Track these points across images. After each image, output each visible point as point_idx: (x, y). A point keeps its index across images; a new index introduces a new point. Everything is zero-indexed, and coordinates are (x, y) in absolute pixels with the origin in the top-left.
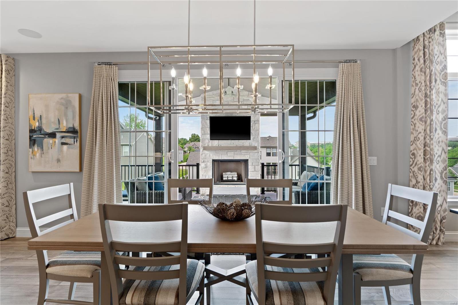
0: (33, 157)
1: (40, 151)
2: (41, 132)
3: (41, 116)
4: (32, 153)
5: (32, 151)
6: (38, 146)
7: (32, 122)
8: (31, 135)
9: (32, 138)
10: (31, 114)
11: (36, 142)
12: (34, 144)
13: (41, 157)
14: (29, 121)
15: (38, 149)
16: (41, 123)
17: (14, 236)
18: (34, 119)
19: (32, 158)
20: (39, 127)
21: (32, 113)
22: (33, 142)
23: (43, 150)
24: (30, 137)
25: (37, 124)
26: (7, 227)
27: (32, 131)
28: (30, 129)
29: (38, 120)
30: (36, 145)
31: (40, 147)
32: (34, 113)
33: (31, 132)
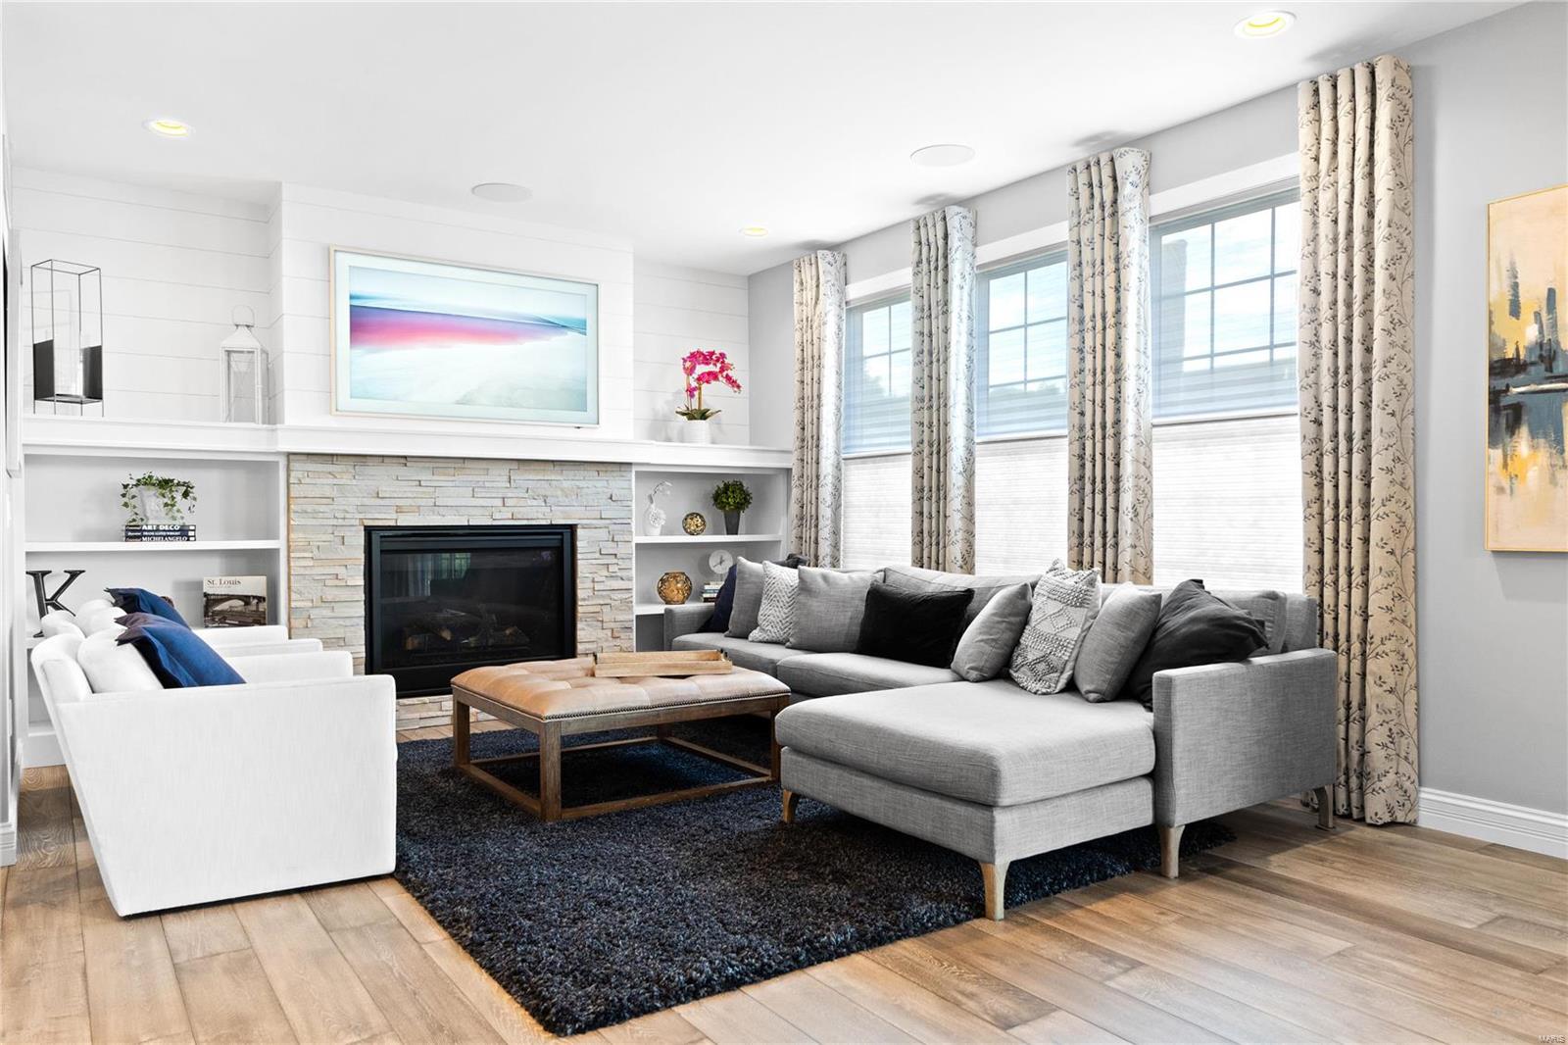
0: (1506, 484)
1: (1543, 456)
2: (1550, 369)
3: (1551, 293)
4: (1505, 465)
5: (1505, 456)
6: (1533, 435)
7: (1505, 325)
8: (1500, 384)
9: (1505, 401)
10: (1500, 291)
11: (1525, 418)
12: (1513, 427)
13: (1553, 481)
14: (1491, 323)
15: (1534, 448)
16: (1554, 326)
17: (1410, 818)
18: (1515, 310)
19: (1501, 490)
20: (1541, 345)
21: (1506, 283)
22: (1506, 416)
23: (1562, 451)
24: (1495, 396)
25: (1531, 334)
26: (1391, 776)
27: (1503, 368)
28: (1495, 358)
29: (1537, 315)
30: (1524, 431)
31: (1546, 436)
32: (1515, 286)
33: (1496, 374)
